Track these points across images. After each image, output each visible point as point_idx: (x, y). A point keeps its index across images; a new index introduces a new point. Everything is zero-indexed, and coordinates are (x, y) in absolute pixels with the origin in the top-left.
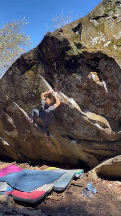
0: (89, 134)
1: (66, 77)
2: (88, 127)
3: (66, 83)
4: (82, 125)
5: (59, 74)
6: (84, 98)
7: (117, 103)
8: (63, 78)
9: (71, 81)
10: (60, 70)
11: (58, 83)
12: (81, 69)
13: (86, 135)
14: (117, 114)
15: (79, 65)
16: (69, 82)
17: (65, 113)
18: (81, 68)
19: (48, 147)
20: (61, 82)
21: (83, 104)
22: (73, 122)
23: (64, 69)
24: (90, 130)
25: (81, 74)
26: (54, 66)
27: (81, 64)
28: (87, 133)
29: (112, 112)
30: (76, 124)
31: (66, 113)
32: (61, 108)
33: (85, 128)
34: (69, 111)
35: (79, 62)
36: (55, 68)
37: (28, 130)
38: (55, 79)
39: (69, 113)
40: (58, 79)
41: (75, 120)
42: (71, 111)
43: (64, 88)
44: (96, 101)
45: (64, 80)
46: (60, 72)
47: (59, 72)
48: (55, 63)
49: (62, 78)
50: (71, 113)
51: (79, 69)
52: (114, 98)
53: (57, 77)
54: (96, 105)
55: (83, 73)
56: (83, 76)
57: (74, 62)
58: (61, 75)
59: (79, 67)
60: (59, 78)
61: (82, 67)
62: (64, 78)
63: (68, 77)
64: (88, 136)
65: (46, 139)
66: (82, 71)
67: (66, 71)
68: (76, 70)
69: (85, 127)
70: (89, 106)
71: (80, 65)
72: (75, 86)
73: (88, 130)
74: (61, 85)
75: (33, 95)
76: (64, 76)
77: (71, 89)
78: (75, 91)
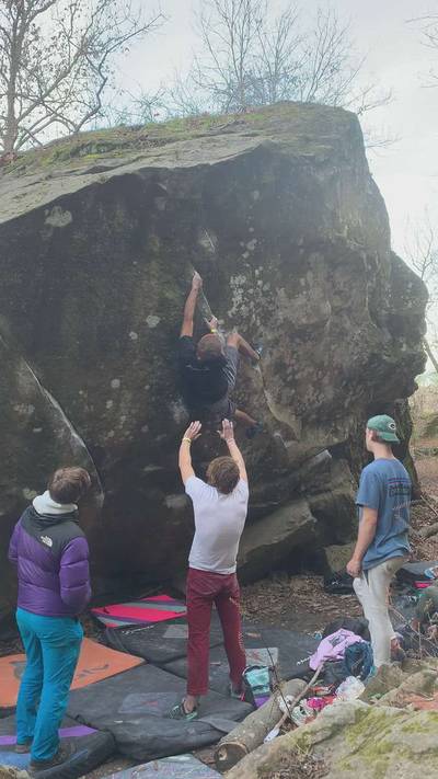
1: (271, 293)
3: (260, 310)
5: (254, 279)
7: (324, 375)
8: (260, 294)
9: (277, 307)
10: (261, 268)
11: (240, 306)
14: (314, 402)
16: (271, 307)
18: (310, 275)
20: (252, 304)
23: (276, 269)
27: (312, 266)
29: (306, 397)
35: (309, 260)
36: (245, 255)
44: (289, 370)
46: (261, 272)
47: (257, 272)
48: (255, 241)
51: (306, 278)
52: (323, 362)
53: (241, 287)
54: (284, 380)
58: (260, 283)
60: (251, 291)
62: (263, 296)
71: (311, 269)
74: (245, 315)
75: (134, 335)
76: (266, 288)
77: (262, 329)
78: (269, 338)
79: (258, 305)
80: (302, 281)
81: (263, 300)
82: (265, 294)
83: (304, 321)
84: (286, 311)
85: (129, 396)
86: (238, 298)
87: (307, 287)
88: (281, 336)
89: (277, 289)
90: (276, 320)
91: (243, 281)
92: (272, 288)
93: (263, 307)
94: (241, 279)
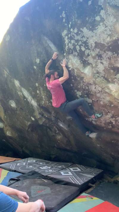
0: (114, 123)
1: (80, 32)
2: (113, 112)
3: (80, 43)
4: (103, 109)
5: (69, 30)
6: (107, 66)
8: (75, 35)
9: (88, 38)
10: (70, 23)
11: (68, 44)
12: (102, 16)
13: (110, 125)
15: (100, 8)
16: (85, 40)
17: (78, 91)
18: (102, 13)
19: (59, 142)
20: (73, 41)
21: (106, 75)
22: (90, 104)
23: (76, 20)
24: (116, 118)
25: (104, 24)
26: (63, 18)
27: (102, 7)
28: (111, 123)
30: (94, 108)
31: (80, 91)
32: (73, 84)
33: (109, 114)
34: (84, 88)
35: (99, 4)
36: (64, 20)
37: (32, 117)
38: (64, 38)
39: (84, 90)
40: (68, 38)
41: (93, 101)
42: (87, 88)
43: (76, 51)
45: (77, 38)
47: (70, 26)
48: (64, 12)
49: (73, 36)
50: (87, 90)
51: (100, 16)
53: (66, 35)
55: (106, 20)
56: (106, 27)
57: (91, 5)
58: (72, 30)
59: (99, 12)
60: (69, 36)
61: (104, 11)
62: (77, 36)
63: (82, 31)
64: (113, 126)
65: (55, 131)
66: (105, 18)
67: (79, 22)
68: (95, 17)
69: (109, 112)
70: (116, 78)
71: (102, 9)
72: (94, 45)
73: (112, 117)
74: (72, 47)
75: (35, 67)
76: (76, 31)
77: (87, 52)
78: (93, 55)
79: (77, 41)
80: (98, 18)
81: (78, 38)
82: (77, 34)
83: (108, 39)
84: (94, 38)
85: (41, 89)
86: (67, 41)
87: (102, 20)
88: (99, 52)
89: (81, 29)
90: (91, 45)
91: (66, 33)
92: (79, 30)
93: (80, 40)
94: (65, 32)
